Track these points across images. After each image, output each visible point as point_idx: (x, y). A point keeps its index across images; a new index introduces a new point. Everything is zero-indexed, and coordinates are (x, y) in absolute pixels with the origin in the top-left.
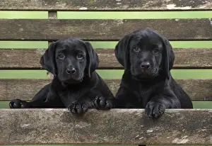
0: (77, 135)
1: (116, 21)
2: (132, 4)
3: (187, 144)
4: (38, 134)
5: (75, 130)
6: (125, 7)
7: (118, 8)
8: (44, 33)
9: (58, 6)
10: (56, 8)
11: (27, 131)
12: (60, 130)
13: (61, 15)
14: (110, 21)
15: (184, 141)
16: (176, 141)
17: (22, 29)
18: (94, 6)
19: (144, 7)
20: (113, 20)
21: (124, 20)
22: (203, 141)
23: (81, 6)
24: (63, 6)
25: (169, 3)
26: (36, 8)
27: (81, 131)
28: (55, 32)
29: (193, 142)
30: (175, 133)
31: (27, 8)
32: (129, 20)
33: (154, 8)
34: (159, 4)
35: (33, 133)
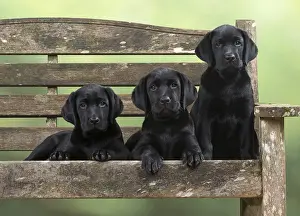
0: (75, 189)
1: (121, 65)
2: (137, 48)
3: (191, 197)
4: (33, 188)
5: (73, 183)
6: (130, 50)
7: (122, 52)
8: (44, 78)
9: (58, 50)
10: (56, 52)
11: (21, 185)
12: (57, 184)
13: (61, 59)
14: (113, 66)
15: (189, 194)
16: (180, 194)
17: (19, 75)
18: (97, 49)
20: (116, 64)
21: (128, 65)
22: (208, 193)
23: (83, 49)
24: (63, 49)
25: (176, 46)
26: (34, 52)
27: (80, 185)
28: (55, 77)
29: (198, 195)
30: (180, 185)
31: (25, 52)
32: (134, 64)
33: (160, 52)
34: (166, 48)
35: (28, 187)
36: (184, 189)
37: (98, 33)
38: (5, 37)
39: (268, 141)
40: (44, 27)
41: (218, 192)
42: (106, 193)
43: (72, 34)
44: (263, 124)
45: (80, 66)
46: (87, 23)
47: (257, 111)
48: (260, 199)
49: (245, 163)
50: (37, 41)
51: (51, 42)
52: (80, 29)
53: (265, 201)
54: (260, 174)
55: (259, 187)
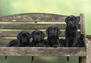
0: (42, 54)
2: (56, 20)
4: (32, 54)
6: (54, 21)
8: (34, 27)
12: (37, 53)
13: (38, 23)
14: (50, 24)
15: (68, 56)
16: (66, 56)
17: (28, 26)
18: (46, 20)
19: (59, 21)
21: (54, 24)
22: (73, 55)
23: (43, 20)
24: (38, 20)
27: (42, 53)
28: (36, 27)
29: (71, 56)
34: (63, 20)
35: (30, 53)
36: (67, 54)
37: (47, 16)
38: (25, 17)
39: (88, 43)
40: (34, 15)
41: (76, 55)
42: (49, 55)
43: (41, 17)
44: (87, 39)
45: (42, 24)
46: (44, 14)
47: (85, 36)
48: (86, 57)
49: (82, 48)
50: (32, 18)
51: (36, 19)
52: (42, 15)
53: (87, 57)
54: (86, 51)
55: (85, 54)
